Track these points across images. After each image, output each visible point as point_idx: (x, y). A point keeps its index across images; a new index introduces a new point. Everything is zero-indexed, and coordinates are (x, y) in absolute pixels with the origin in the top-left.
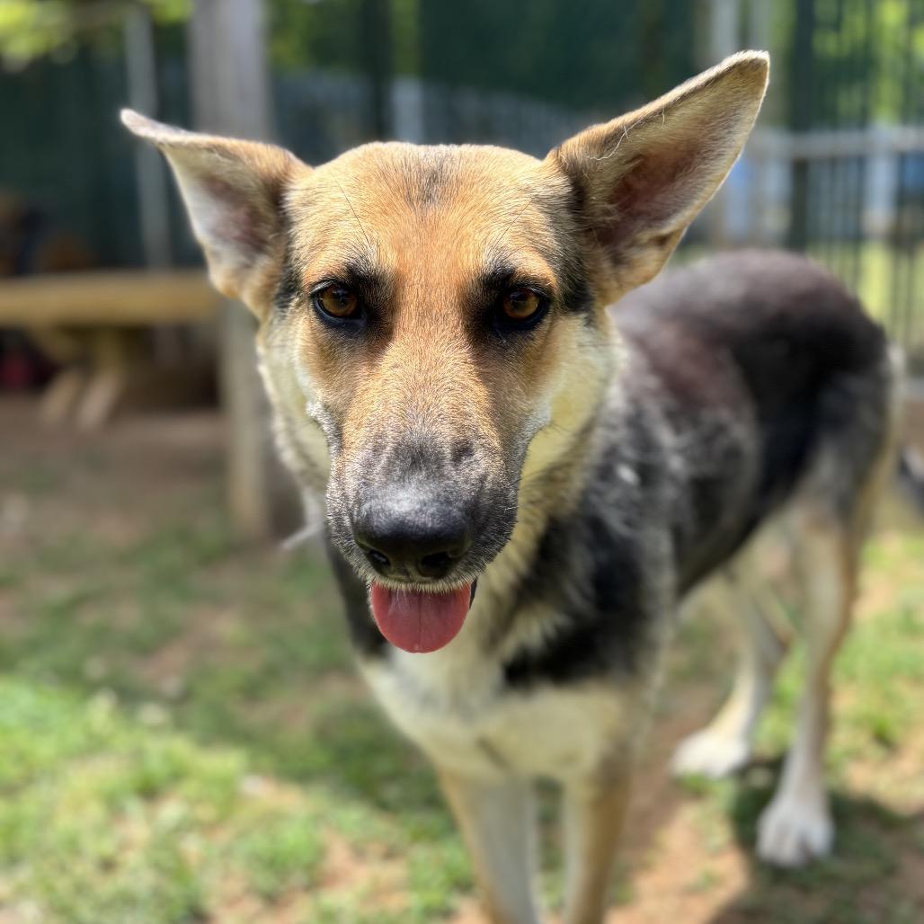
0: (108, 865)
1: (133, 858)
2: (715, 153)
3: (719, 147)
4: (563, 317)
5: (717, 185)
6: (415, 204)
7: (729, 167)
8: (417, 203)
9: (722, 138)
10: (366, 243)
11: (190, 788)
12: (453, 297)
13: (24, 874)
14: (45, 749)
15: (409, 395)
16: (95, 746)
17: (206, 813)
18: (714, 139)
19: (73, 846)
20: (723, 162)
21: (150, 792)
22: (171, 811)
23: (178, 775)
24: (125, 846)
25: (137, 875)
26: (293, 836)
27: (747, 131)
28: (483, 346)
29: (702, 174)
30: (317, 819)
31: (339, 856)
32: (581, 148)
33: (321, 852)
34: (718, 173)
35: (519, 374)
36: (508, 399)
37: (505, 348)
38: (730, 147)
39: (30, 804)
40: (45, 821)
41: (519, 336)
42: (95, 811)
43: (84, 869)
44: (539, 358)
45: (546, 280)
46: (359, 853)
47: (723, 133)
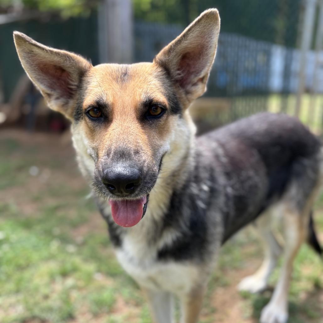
0: (46, 297)
1: (55, 296)
2: (209, 47)
3: (210, 44)
4: (171, 116)
5: (213, 57)
6: (119, 83)
7: (215, 51)
8: (120, 82)
9: (210, 41)
10: (103, 94)
11: (77, 275)
12: (133, 109)
13: (21, 297)
14: (35, 257)
15: (118, 137)
16: (51, 257)
17: (81, 283)
18: (207, 42)
19: (37, 289)
20: (212, 49)
21: (65, 274)
22: (70, 282)
23: (75, 270)
24: (53, 292)
25: (55, 302)
26: (106, 295)
27: (217, 37)
28: (144, 124)
29: (207, 55)
30: (116, 290)
31: (120, 303)
32: (162, 56)
33: (114, 301)
34: (212, 53)
35: (156, 133)
36: (153, 140)
37: (151, 124)
38: (213, 44)
39: (27, 274)
40: (30, 280)
41: (156, 120)
42: (46, 279)
43: (38, 297)
44: (163, 128)
45: (164, 103)
46: (127, 303)
47: (210, 39)
